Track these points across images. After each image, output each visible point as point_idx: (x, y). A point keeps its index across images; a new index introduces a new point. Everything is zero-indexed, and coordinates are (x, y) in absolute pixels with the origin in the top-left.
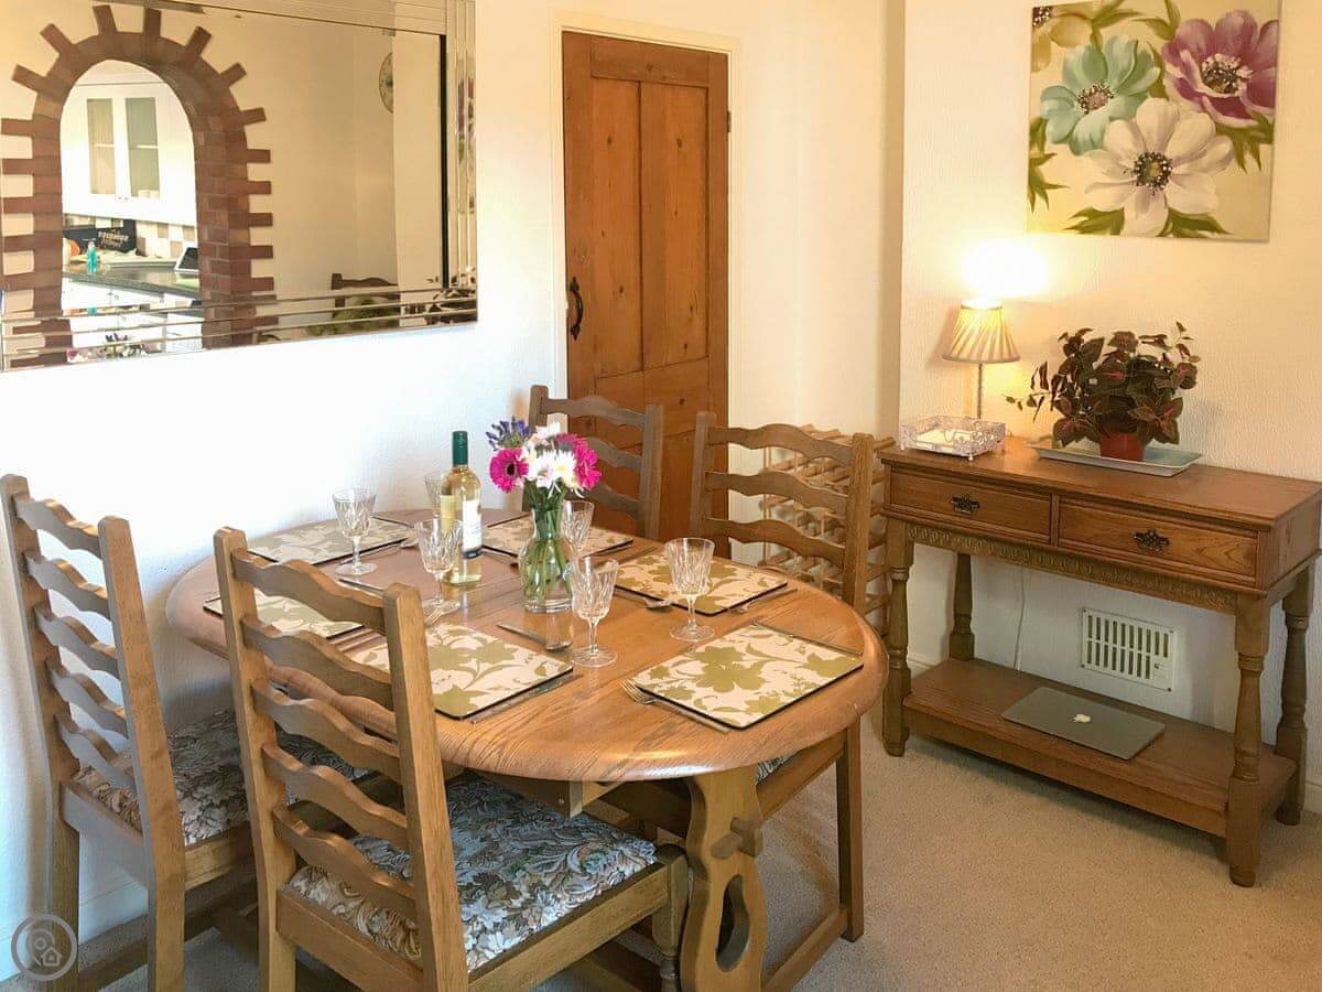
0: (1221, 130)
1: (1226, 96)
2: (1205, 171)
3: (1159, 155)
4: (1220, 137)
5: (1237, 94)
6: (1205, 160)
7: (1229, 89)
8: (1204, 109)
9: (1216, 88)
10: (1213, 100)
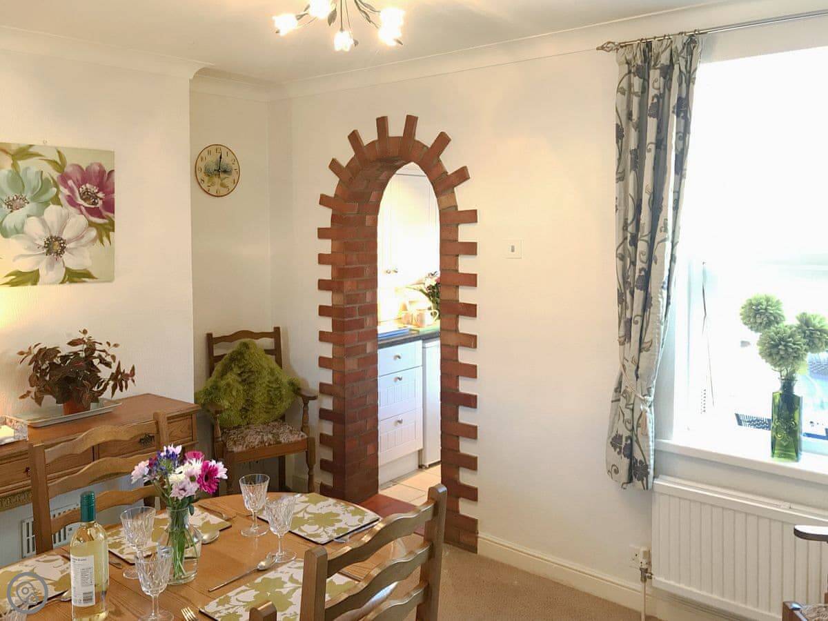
0: (91, 224)
1: (93, 206)
2: (83, 246)
3: (58, 237)
4: (90, 228)
5: (98, 206)
6: (83, 241)
7: (94, 203)
8: (82, 213)
9: (88, 202)
10: (86, 208)
